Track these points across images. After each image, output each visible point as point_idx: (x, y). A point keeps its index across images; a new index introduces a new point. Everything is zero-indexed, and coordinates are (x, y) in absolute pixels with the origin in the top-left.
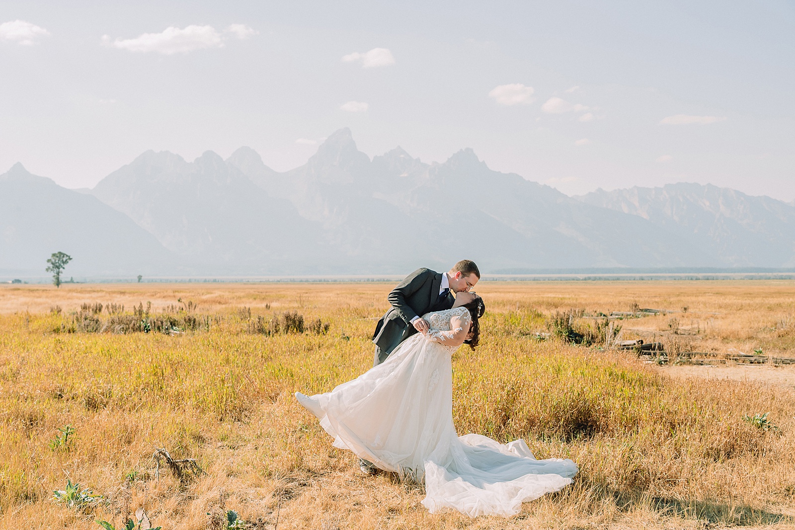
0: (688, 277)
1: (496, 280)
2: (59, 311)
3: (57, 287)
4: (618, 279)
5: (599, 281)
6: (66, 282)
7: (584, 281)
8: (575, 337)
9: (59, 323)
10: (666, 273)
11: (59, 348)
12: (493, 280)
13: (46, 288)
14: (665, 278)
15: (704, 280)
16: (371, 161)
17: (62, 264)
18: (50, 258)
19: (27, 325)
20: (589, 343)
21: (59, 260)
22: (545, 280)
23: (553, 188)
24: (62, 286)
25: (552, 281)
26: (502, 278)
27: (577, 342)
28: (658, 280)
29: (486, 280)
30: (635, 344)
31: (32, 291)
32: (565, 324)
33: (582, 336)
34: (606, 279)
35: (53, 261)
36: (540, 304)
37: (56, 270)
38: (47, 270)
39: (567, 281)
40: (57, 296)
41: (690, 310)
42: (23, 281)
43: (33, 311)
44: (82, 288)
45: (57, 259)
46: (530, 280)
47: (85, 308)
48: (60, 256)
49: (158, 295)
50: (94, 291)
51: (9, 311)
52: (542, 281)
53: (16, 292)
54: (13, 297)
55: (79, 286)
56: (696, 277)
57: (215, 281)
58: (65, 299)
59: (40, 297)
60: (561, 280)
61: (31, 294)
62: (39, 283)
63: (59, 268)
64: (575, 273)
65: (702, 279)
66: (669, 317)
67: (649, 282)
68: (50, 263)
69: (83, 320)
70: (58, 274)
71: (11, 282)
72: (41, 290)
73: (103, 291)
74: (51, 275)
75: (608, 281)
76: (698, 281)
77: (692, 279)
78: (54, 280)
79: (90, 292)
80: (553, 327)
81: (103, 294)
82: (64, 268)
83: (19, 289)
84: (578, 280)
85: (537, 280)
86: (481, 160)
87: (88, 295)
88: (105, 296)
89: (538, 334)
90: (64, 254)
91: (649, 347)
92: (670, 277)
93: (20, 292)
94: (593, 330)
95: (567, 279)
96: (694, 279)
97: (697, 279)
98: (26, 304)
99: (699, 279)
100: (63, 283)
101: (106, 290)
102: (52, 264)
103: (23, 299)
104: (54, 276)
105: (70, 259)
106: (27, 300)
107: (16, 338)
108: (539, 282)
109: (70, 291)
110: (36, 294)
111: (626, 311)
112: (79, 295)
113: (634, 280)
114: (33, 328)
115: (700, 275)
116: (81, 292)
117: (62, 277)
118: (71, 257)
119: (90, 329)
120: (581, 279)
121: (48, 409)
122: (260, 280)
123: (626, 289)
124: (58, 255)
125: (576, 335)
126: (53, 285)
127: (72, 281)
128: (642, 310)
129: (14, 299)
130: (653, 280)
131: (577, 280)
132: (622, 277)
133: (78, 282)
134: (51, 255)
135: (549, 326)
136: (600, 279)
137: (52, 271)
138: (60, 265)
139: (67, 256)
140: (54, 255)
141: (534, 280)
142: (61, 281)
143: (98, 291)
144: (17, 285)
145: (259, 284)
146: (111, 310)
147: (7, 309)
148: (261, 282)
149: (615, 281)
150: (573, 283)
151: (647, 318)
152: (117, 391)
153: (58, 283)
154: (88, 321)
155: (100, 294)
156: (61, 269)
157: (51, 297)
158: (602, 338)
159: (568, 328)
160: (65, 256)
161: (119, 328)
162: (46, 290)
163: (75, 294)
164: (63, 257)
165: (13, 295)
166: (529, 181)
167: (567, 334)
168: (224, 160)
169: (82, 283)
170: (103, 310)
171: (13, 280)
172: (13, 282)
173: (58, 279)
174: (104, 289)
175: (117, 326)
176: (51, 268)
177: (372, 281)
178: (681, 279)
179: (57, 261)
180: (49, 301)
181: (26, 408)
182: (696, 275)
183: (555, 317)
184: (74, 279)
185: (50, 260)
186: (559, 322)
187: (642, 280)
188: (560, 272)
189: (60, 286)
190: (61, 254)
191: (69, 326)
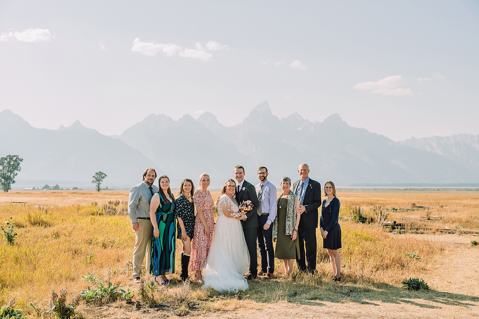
0: (466, 189)
1: (352, 190)
2: (96, 204)
3: (98, 192)
4: (424, 190)
5: (412, 191)
6: (104, 189)
7: (404, 191)
8: (363, 220)
9: (95, 210)
10: (453, 186)
11: (93, 222)
12: (351, 190)
13: (91, 193)
14: (452, 189)
15: (475, 190)
16: (280, 120)
17: (101, 179)
18: (94, 175)
19: (78, 212)
20: (369, 223)
21: (99, 177)
22: (381, 190)
23: (386, 136)
24: (101, 191)
25: (385, 191)
26: (356, 189)
27: (363, 222)
28: (448, 190)
29: (346, 190)
30: (391, 223)
31: (83, 194)
32: (358, 212)
33: (366, 219)
34: (417, 190)
35: (96, 177)
37: (98, 182)
38: (93, 182)
39: (393, 191)
40: (97, 197)
41: (445, 207)
42: (79, 188)
43: (83, 204)
44: (112, 193)
45: (99, 176)
46: (372, 190)
47: (110, 203)
48: (100, 174)
50: (118, 194)
51: (69, 205)
52: (379, 191)
53: (74, 194)
54: (72, 197)
55: (110, 192)
56: (471, 189)
58: (101, 199)
59: (87, 197)
60: (390, 190)
61: (83, 195)
62: (88, 189)
63: (99, 181)
64: (399, 186)
65: (474, 190)
67: (442, 192)
68: (94, 178)
69: (107, 209)
70: (99, 184)
71: (72, 189)
72: (88, 193)
73: (123, 194)
74: (95, 185)
75: (418, 191)
76: (471, 191)
77: (468, 190)
78: (97, 188)
79: (116, 195)
80: (352, 214)
81: (123, 196)
82: (102, 181)
83: (76, 193)
85: (376, 190)
86: (343, 121)
87: (115, 196)
88: (124, 197)
90: (102, 173)
91: (399, 225)
92: (455, 189)
93: (77, 194)
95: (394, 190)
96: (470, 190)
97: (471, 190)
98: (79, 201)
99: (473, 190)
100: (102, 189)
101: (125, 194)
102: (96, 178)
103: (77, 199)
104: (97, 186)
105: (106, 176)
106: (80, 199)
107: (71, 217)
108: (377, 191)
109: (105, 194)
110: (85, 195)
111: (409, 207)
112: (109, 196)
113: (434, 190)
114: (81, 213)
115: (473, 188)
116: (111, 195)
117: (101, 186)
118: (106, 175)
119: (111, 213)
120: (402, 189)
121: (83, 247)
122: (215, 189)
123: (426, 196)
124: (99, 174)
125: (364, 218)
126: (96, 191)
127: (107, 189)
128: (418, 207)
129: (73, 198)
130: (445, 190)
131: (400, 190)
132: (427, 189)
133: (110, 189)
134: (95, 174)
136: (413, 189)
137: (95, 183)
138: (100, 179)
139: (104, 174)
140: (97, 173)
141: (375, 190)
142: (101, 188)
143: (120, 195)
144: (75, 191)
145: (215, 191)
146: (124, 204)
147: (69, 204)
148: (216, 190)
149: (422, 191)
150: (397, 192)
151: (418, 211)
152: (117, 241)
153: (99, 190)
154: (110, 209)
155: (121, 196)
156: (101, 182)
157: (94, 197)
158: (376, 220)
159: (359, 215)
160: (103, 174)
161: (126, 213)
162: (91, 194)
163: (107, 196)
164: (102, 174)
165: (73, 196)
166: (372, 132)
167: (359, 218)
168: (195, 119)
169: (112, 190)
170: (120, 204)
171: (73, 187)
172: (73, 189)
173: (99, 187)
174: (124, 193)
175: (125, 212)
176: (95, 181)
177: (280, 190)
178: (462, 190)
179: (98, 177)
180: (92, 199)
181: (74, 247)
182: (471, 188)
184: (108, 188)
185: (95, 176)
186: (355, 212)
187: (439, 190)
188: (390, 185)
189: (100, 191)
190: (101, 173)
191: (100, 212)
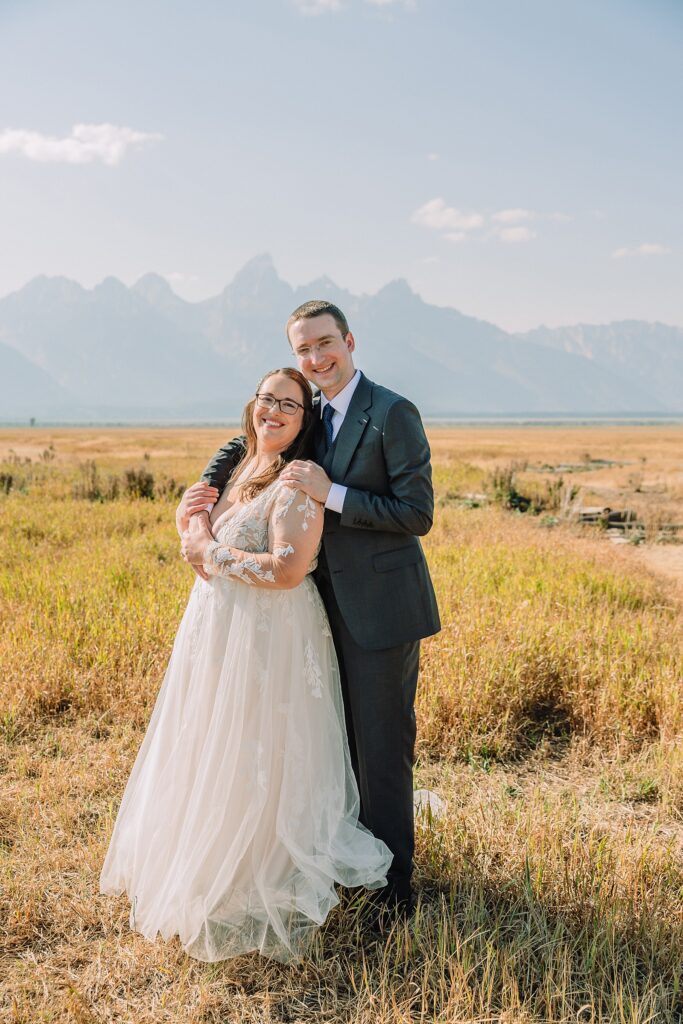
0: (633, 422)
4: (560, 424)
7: (524, 426)
8: (519, 502)
14: (608, 423)
15: (649, 425)
20: (538, 511)
26: (436, 422)
27: (523, 510)
28: (601, 425)
30: (599, 513)
32: (507, 484)
33: (528, 501)
34: (547, 424)
36: (475, 453)
39: (505, 427)
41: (650, 461)
46: (466, 425)
49: (33, 441)
56: (641, 421)
57: (119, 425)
64: (515, 417)
66: (627, 470)
77: (636, 424)
80: (490, 488)
84: (517, 424)
85: (474, 425)
86: (415, 292)
89: (470, 496)
91: (618, 518)
92: (614, 422)
94: (543, 493)
95: (507, 424)
97: (641, 425)
99: (644, 425)
111: (576, 462)
115: (645, 420)
120: (521, 423)
125: (522, 499)
128: (594, 461)
130: (596, 425)
132: (563, 421)
135: (485, 487)
136: (541, 424)
141: (471, 424)
149: (556, 426)
151: (601, 471)
158: (555, 504)
159: (510, 491)
167: (509, 498)
168: (128, 288)
178: (625, 424)
182: (640, 419)
183: (493, 475)
186: (498, 482)
187: (585, 424)
188: (498, 415)
